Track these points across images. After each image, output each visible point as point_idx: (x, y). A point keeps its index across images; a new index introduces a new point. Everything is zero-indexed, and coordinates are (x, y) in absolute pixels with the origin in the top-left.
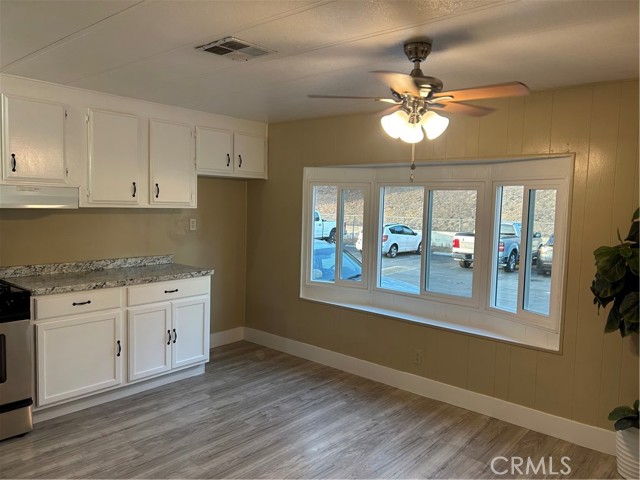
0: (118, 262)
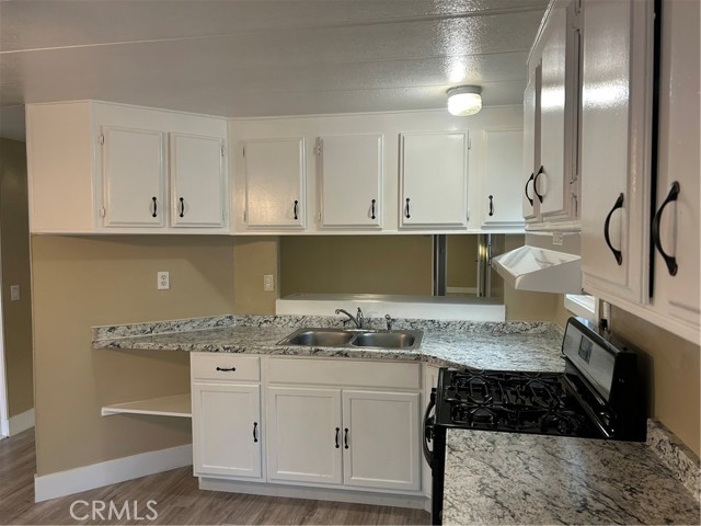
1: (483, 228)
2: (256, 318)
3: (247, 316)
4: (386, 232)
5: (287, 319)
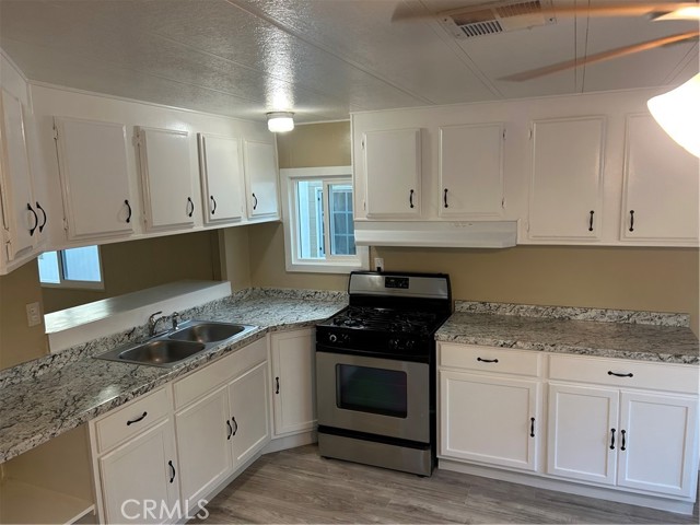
0: (593, 313)
1: (250, 219)
2: (26, 368)
3: (14, 370)
4: (195, 229)
5: (68, 354)
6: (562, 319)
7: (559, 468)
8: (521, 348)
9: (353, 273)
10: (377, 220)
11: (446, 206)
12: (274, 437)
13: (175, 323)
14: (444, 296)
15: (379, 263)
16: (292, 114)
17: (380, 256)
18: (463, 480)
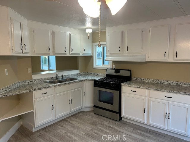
0: (169, 82)
1: (83, 54)
2: (27, 81)
3: (24, 81)
4: (67, 55)
5: (36, 80)
6: (160, 83)
7: (152, 123)
8: (142, 88)
9: (107, 69)
10: (111, 54)
11: (128, 51)
12: (83, 107)
13: (63, 77)
14: (129, 75)
15: (114, 67)
16: (91, 28)
17: (114, 65)
18: (127, 123)
